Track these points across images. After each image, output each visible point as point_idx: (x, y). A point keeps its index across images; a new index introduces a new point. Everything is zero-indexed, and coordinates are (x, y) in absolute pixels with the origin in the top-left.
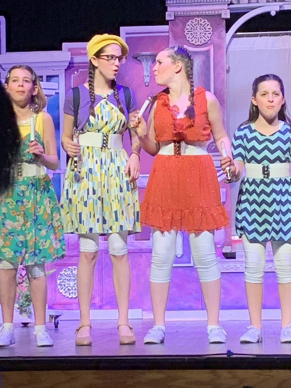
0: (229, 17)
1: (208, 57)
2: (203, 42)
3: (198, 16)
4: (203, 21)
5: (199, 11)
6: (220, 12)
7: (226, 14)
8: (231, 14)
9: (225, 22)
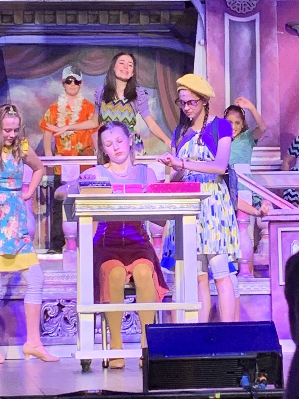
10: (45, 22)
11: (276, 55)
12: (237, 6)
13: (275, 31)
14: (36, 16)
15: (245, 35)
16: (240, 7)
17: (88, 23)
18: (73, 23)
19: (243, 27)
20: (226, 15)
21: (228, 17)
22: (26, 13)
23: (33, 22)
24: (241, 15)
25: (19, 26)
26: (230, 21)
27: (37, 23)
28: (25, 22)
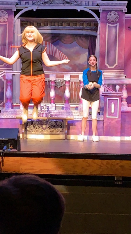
0: (15, 10)
1: (6, 27)
2: (4, 21)
3: (2, 9)
4: (4, 11)
5: (3, 7)
6: (12, 8)
7: (14, 9)
8: (16, 9)
9: (14, 12)
10: (51, 26)
11: (124, 37)
12: (111, 21)
13: (124, 29)
14: (49, 23)
15: (114, 31)
16: (112, 21)
17: (66, 26)
18: (61, 26)
19: (113, 28)
20: (107, 23)
21: (108, 24)
22: (45, 22)
23: (47, 25)
24: (112, 24)
25: (43, 27)
26: (108, 26)
27: (49, 26)
28: (45, 25)
